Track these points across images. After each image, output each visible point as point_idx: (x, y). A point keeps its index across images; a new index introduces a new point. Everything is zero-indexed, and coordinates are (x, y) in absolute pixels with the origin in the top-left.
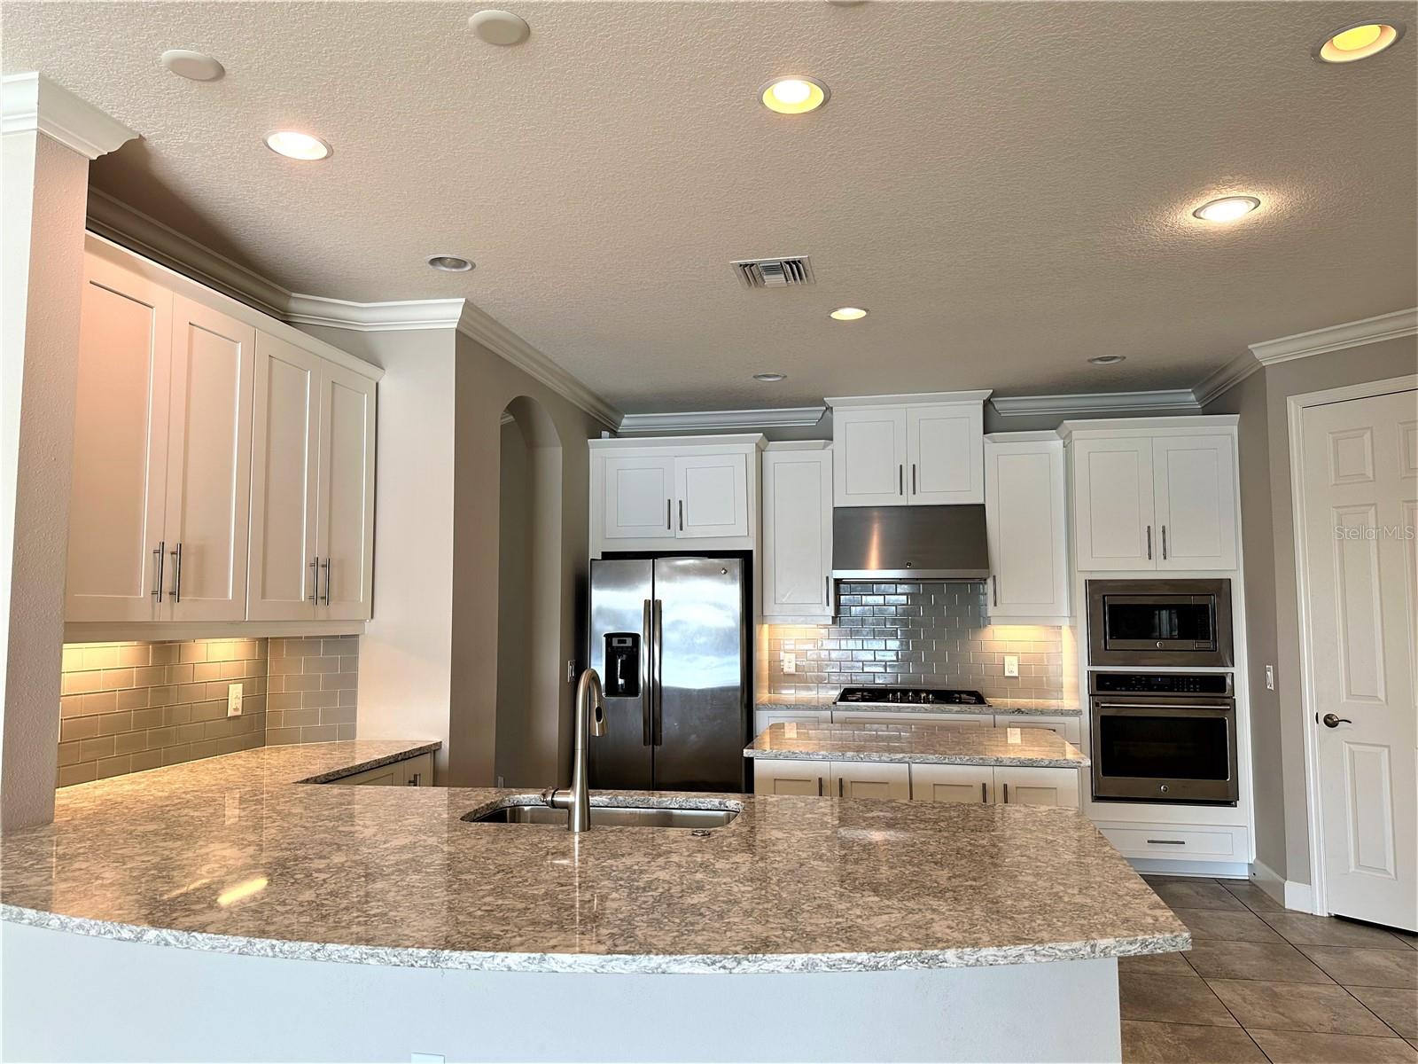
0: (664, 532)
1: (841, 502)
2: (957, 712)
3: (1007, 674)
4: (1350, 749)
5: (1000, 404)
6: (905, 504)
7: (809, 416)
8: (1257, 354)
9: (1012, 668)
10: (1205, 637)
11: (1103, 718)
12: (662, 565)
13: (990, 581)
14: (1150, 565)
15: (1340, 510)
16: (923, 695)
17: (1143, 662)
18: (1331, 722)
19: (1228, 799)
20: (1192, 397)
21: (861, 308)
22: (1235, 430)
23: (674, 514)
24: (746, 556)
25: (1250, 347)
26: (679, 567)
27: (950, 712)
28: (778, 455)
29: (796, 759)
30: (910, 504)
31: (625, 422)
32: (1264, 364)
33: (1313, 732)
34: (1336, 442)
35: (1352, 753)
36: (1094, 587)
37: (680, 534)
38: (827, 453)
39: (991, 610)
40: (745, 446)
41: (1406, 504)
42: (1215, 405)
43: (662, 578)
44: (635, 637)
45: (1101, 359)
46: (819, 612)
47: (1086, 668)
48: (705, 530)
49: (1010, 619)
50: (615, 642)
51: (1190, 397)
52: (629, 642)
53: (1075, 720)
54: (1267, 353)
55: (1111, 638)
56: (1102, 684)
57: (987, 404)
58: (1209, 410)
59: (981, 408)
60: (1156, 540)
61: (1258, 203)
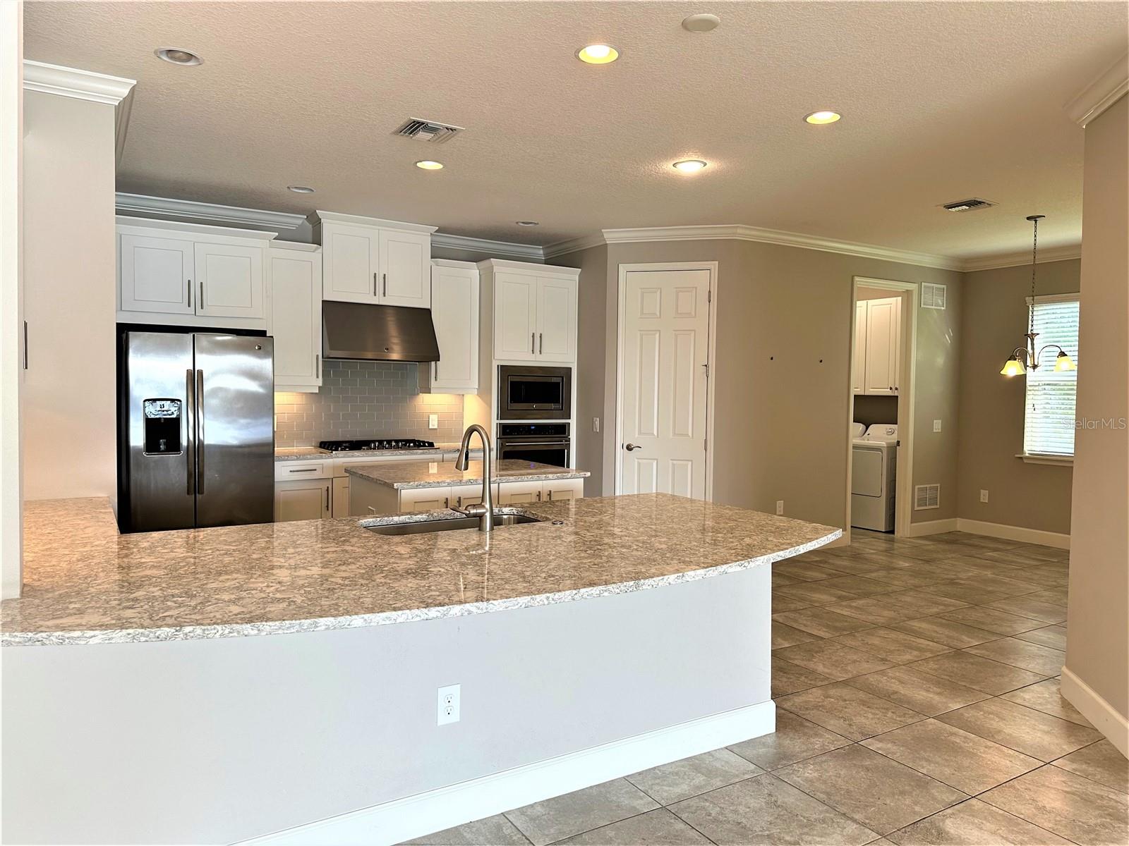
2: (421, 454)
3: (431, 427)
4: (638, 462)
8: (606, 236)
9: (434, 423)
10: (557, 401)
12: (203, 339)
14: (532, 357)
15: (642, 332)
16: (393, 444)
17: (529, 416)
18: (629, 448)
20: (541, 252)
21: (440, 163)
25: (603, 230)
26: (219, 341)
27: (416, 454)
29: (430, 487)
32: (608, 242)
34: (643, 294)
35: (639, 464)
36: (505, 370)
39: (433, 383)
41: (674, 332)
42: (557, 260)
43: (202, 351)
45: (523, 223)
49: (443, 390)
51: (540, 252)
54: (612, 236)
55: (511, 402)
58: (549, 261)
61: (705, 164)
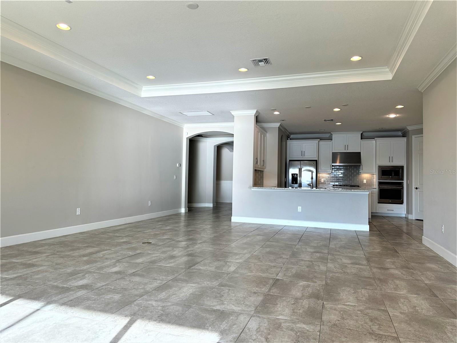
0: (301, 156)
1: (334, 151)
5: (364, 134)
6: (346, 152)
7: (327, 135)
11: (380, 189)
13: (361, 166)
19: (402, 203)
22: (406, 140)
23: (303, 153)
24: (316, 161)
28: (322, 143)
30: (347, 152)
31: (291, 136)
33: (414, 190)
37: (304, 157)
38: (331, 142)
40: (316, 142)
44: (297, 174)
46: (329, 171)
47: (377, 181)
48: (308, 156)
50: (293, 175)
52: (296, 175)
53: (375, 189)
56: (380, 183)
57: (362, 134)
59: (360, 135)
60: (391, 159)
